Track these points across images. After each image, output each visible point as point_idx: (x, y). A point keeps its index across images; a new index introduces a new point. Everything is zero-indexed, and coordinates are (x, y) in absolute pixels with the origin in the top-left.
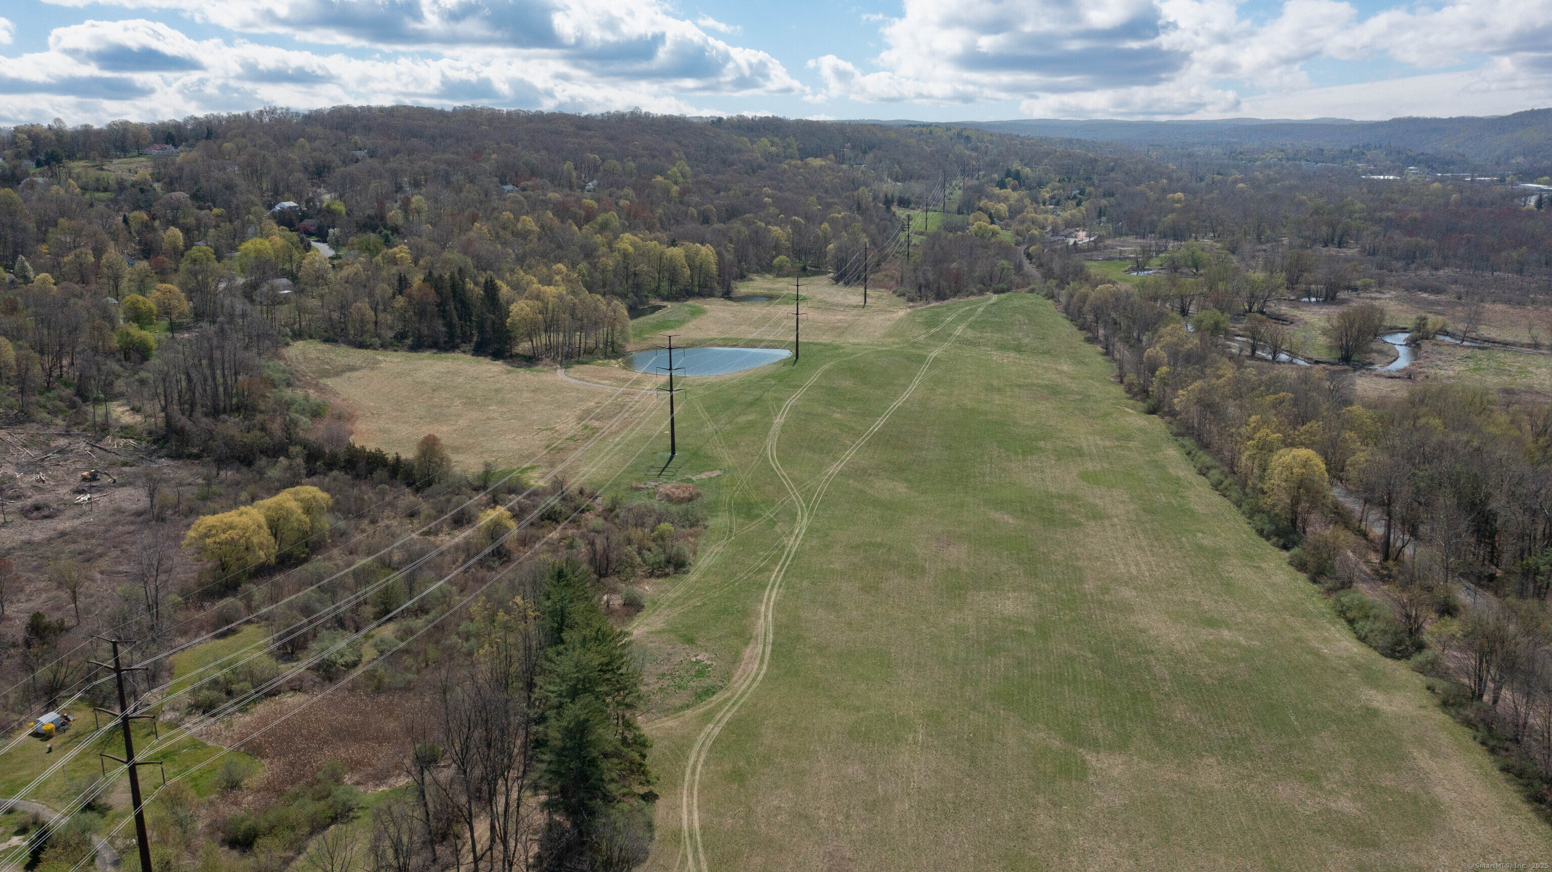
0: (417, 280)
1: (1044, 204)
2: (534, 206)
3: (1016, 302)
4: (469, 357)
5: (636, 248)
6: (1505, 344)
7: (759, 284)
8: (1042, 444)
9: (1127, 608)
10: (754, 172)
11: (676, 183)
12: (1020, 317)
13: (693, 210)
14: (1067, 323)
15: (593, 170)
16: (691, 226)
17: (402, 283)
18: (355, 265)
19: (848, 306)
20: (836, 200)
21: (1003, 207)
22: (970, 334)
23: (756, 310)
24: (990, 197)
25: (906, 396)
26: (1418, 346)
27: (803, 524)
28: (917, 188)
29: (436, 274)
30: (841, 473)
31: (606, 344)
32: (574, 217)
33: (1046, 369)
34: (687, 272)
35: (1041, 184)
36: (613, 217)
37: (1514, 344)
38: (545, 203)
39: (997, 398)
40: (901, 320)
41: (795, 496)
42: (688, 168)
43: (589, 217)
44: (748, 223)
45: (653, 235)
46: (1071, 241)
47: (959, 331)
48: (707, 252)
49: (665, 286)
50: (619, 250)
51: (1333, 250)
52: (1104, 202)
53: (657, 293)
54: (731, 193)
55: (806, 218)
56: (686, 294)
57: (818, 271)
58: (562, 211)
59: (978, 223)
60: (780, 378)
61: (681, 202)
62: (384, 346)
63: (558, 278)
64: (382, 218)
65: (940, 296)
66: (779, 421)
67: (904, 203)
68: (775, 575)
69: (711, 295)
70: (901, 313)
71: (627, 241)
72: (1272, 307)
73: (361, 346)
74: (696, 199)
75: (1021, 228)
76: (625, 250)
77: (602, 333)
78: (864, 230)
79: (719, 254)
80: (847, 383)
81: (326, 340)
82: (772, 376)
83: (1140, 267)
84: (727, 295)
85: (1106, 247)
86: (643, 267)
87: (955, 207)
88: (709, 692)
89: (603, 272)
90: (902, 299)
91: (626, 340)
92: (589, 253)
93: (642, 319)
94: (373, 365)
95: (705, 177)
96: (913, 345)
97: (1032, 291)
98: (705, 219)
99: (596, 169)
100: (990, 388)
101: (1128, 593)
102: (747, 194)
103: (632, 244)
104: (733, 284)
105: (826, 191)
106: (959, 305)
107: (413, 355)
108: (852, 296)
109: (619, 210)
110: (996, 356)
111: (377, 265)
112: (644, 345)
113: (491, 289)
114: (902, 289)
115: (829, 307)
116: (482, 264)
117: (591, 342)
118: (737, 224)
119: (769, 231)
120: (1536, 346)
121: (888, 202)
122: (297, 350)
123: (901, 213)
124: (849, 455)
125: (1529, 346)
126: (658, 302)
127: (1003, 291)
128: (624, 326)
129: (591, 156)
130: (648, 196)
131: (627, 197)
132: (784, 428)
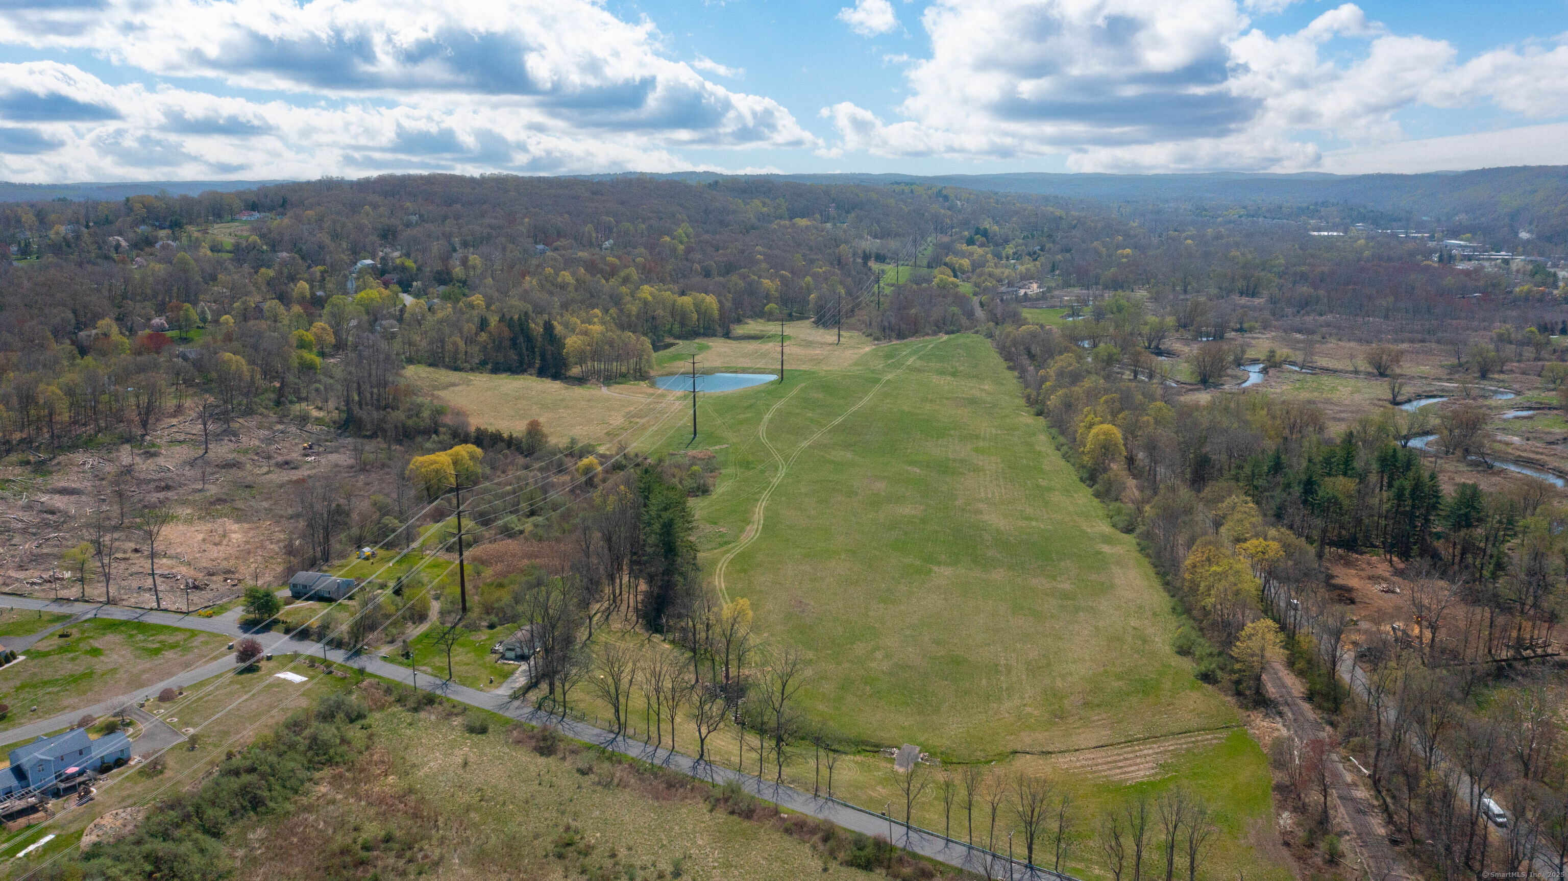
0: (494, 321)
1: (1008, 258)
2: (569, 263)
3: (961, 341)
4: (534, 378)
5: (654, 297)
6: (1335, 371)
7: (753, 326)
8: (952, 432)
9: (978, 512)
10: (748, 232)
11: (681, 242)
12: (961, 351)
13: (697, 266)
14: (997, 356)
15: (608, 231)
16: (697, 279)
17: (483, 324)
18: (446, 310)
19: (825, 344)
20: (820, 256)
21: (966, 263)
22: (919, 364)
23: (751, 346)
24: (956, 253)
25: (861, 403)
26: (1267, 373)
27: (782, 472)
28: (893, 244)
29: (508, 317)
30: (809, 446)
31: (635, 370)
32: (602, 272)
33: (971, 388)
34: (695, 316)
35: (1006, 241)
36: (632, 271)
37: (1341, 371)
38: (577, 261)
39: (928, 406)
40: (866, 354)
41: (778, 457)
42: (691, 230)
43: (613, 272)
44: (743, 277)
45: (665, 287)
46: (1022, 292)
47: (910, 362)
48: (710, 301)
49: (676, 328)
50: (640, 299)
51: (1244, 300)
52: (1059, 257)
53: (670, 333)
54: (729, 251)
55: (793, 272)
56: (691, 334)
57: (802, 317)
58: (592, 267)
59: (941, 276)
60: (769, 393)
61: (687, 260)
62: (472, 370)
63: (596, 320)
64: (449, 273)
65: (901, 336)
66: (767, 417)
67: (880, 258)
68: (765, 495)
69: (714, 335)
70: (867, 349)
71: (646, 291)
72: (1166, 344)
73: (456, 369)
74: (699, 256)
75: (978, 280)
76: (645, 298)
77: (632, 362)
78: (841, 283)
79: (720, 302)
80: (819, 396)
81: (430, 365)
82: (764, 391)
83: (1075, 313)
84: (727, 335)
85: (1053, 297)
86: (660, 312)
87: (925, 263)
88: (727, 543)
89: (629, 316)
90: (869, 339)
91: (650, 367)
92: (617, 301)
93: (661, 353)
94: (468, 383)
95: (706, 237)
96: (873, 371)
97: (977, 332)
98: (707, 274)
99: (611, 231)
100: (925, 400)
101: (981, 506)
102: (743, 252)
103: (651, 294)
104: (732, 326)
105: (811, 249)
106: (914, 342)
107: (494, 376)
108: (829, 336)
109: (637, 266)
110: (935, 379)
111: (461, 309)
112: (664, 371)
113: (548, 328)
114: (870, 331)
115: (809, 344)
116: (539, 310)
117: (624, 369)
118: (734, 278)
119: (761, 283)
120: (1356, 372)
121: (866, 257)
122: (412, 372)
123: (874, 266)
124: (816, 437)
125: (1351, 372)
126: (671, 340)
127: (953, 332)
128: (649, 356)
129: (608, 219)
130: (659, 253)
131: (641, 254)
132: (771, 421)
